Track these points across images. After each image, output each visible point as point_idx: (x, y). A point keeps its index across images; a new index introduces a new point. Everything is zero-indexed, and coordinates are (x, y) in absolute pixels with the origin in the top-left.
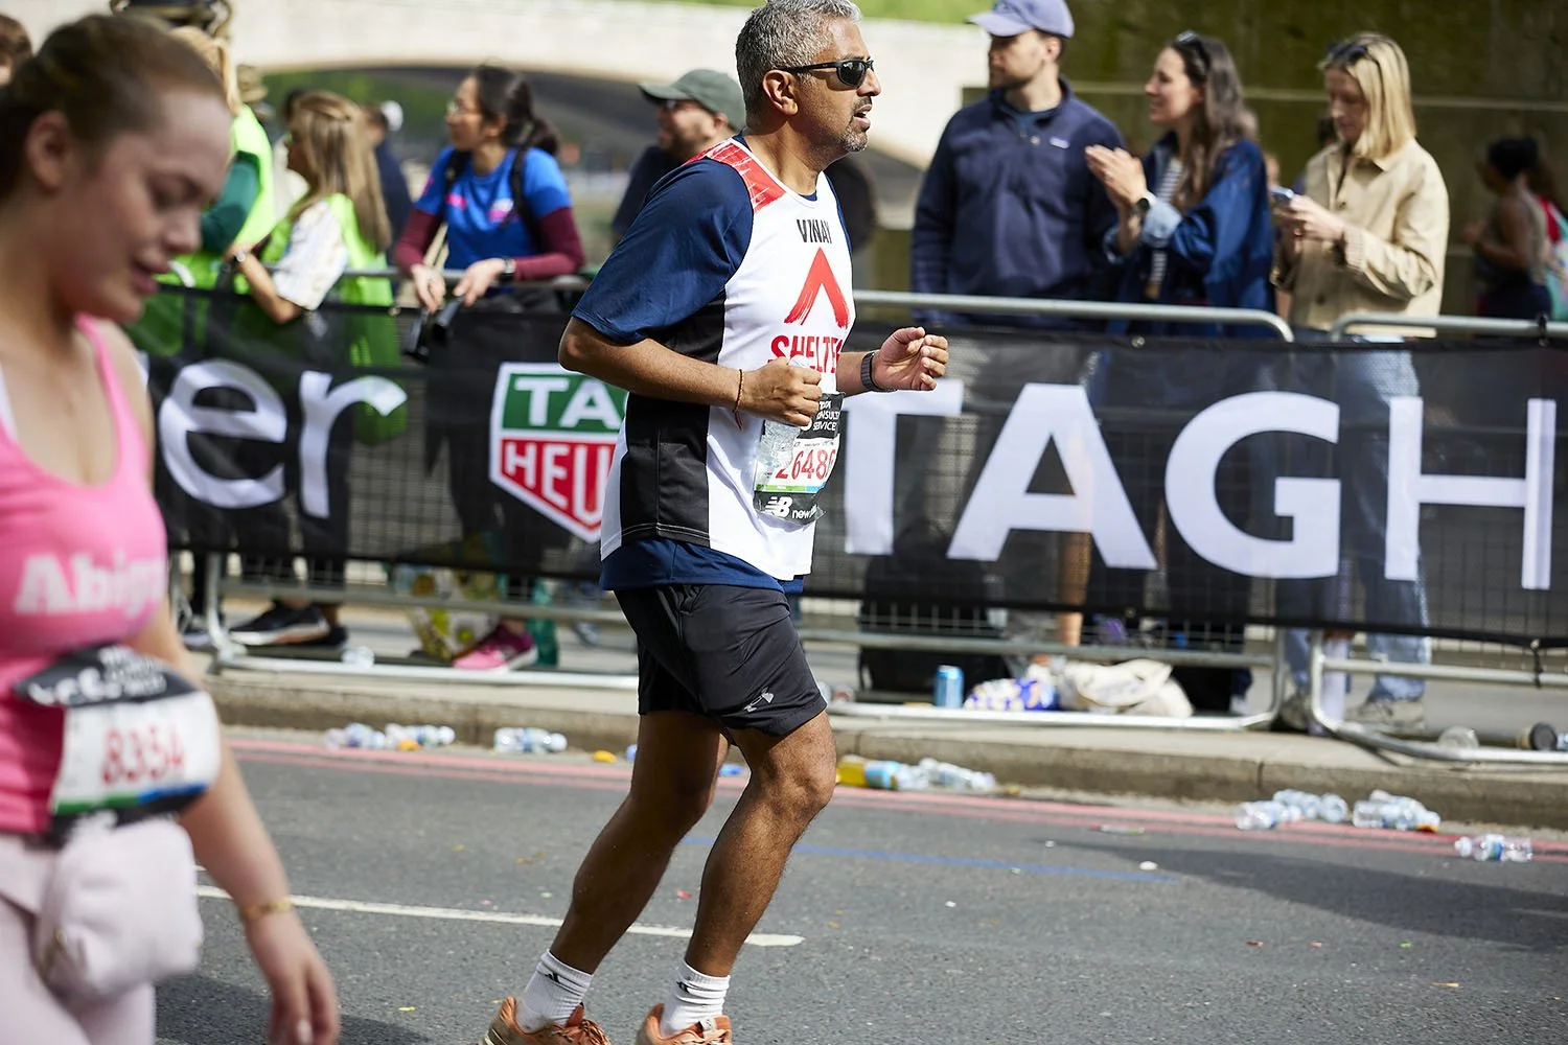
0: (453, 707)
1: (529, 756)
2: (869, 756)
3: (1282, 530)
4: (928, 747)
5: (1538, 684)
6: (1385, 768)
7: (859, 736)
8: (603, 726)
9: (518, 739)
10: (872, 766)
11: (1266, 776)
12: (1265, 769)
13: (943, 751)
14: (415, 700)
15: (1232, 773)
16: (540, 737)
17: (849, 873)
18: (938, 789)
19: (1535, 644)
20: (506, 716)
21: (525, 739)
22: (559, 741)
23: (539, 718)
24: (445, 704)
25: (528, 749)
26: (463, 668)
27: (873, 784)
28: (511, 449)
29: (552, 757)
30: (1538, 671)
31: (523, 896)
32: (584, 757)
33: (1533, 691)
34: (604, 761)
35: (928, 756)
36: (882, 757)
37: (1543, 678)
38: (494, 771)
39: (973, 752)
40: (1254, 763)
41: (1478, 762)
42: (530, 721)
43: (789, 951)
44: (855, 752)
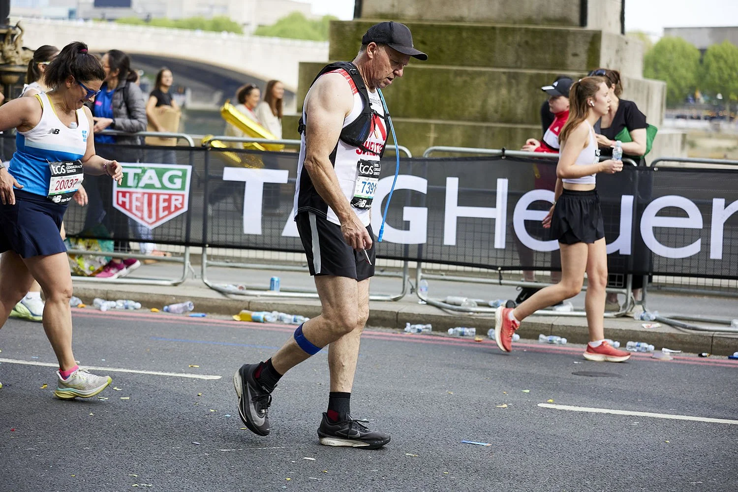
0: (99, 292)
1: (127, 310)
2: (253, 310)
3: (406, 226)
4: (275, 306)
5: (501, 284)
6: (443, 314)
7: (250, 303)
8: (155, 298)
9: (123, 303)
10: (255, 314)
11: (399, 317)
12: (399, 315)
13: (280, 308)
14: (85, 289)
15: (387, 316)
16: (131, 303)
17: (241, 353)
18: (279, 322)
19: (499, 269)
20: (119, 295)
21: (126, 304)
22: (138, 305)
23: (131, 296)
24: (95, 290)
25: (127, 308)
26: (98, 277)
28: (120, 194)
29: (135, 311)
30: (501, 279)
31: (119, 362)
32: (147, 310)
33: (500, 286)
34: (154, 312)
35: (275, 310)
36: (258, 310)
37: (502, 281)
38: (113, 316)
39: (292, 309)
40: (395, 312)
41: (478, 312)
42: (127, 297)
43: (216, 381)
44: (248, 309)
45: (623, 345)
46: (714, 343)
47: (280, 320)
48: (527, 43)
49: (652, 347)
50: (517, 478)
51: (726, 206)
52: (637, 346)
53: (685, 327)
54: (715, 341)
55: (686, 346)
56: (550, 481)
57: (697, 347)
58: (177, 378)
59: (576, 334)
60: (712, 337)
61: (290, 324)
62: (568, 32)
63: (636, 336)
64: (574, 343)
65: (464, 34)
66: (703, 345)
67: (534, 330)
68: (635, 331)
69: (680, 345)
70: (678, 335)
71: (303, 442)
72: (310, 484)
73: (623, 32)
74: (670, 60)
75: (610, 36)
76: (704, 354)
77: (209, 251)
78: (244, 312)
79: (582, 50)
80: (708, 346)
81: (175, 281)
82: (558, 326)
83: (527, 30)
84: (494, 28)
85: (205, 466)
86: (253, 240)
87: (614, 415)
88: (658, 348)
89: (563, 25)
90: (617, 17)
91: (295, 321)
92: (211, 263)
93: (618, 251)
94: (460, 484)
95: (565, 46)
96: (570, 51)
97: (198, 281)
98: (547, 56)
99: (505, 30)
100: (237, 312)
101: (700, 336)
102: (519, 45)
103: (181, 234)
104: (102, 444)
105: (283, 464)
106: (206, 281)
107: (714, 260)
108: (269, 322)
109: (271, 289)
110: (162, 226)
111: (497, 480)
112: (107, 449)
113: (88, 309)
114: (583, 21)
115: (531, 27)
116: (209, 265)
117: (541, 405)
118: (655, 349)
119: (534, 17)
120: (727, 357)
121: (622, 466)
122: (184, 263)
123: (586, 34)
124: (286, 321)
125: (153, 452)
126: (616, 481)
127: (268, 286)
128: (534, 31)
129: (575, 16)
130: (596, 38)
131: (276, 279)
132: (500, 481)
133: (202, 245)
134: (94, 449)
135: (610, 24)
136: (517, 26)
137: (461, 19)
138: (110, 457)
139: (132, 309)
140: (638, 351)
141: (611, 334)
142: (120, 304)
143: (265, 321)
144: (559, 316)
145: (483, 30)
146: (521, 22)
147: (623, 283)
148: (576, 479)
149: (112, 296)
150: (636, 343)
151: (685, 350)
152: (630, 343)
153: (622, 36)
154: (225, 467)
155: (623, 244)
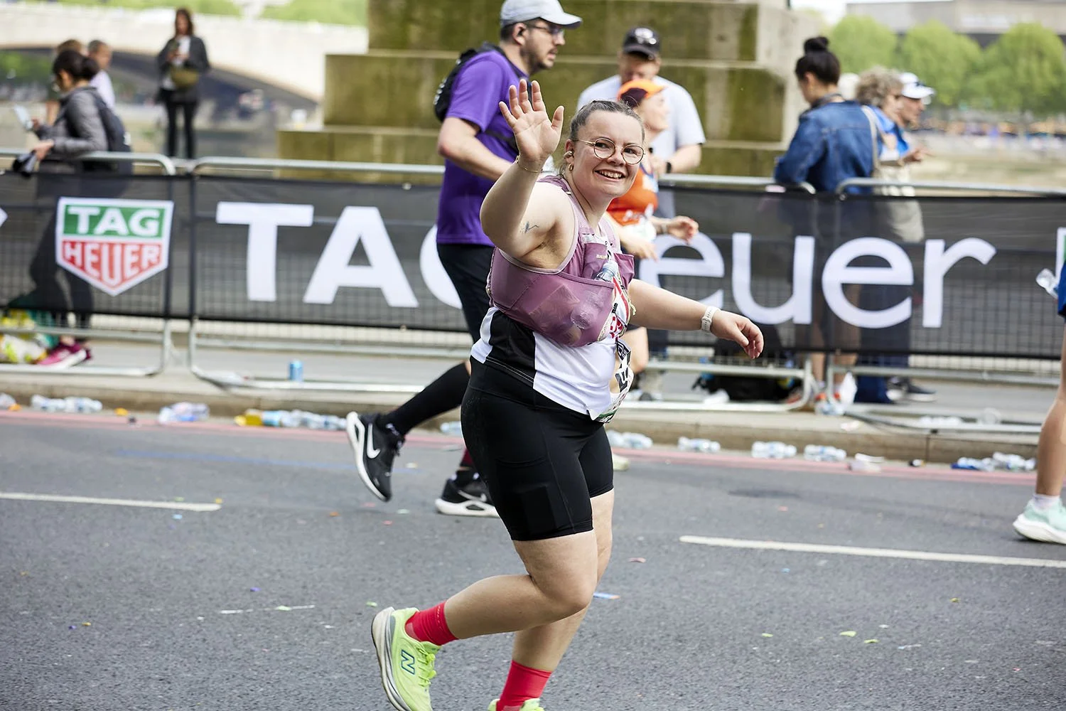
0: (39, 387)
1: (80, 413)
2: (264, 410)
4: (297, 403)
7: (259, 399)
8: (121, 396)
10: (267, 416)
13: (304, 406)
14: (18, 382)
16: (87, 403)
20: (68, 391)
23: (87, 392)
24: (35, 385)
27: (268, 425)
29: (93, 413)
32: (110, 413)
34: (118, 413)
35: (296, 409)
36: (271, 409)
38: (63, 421)
39: (320, 406)
42: (81, 393)
43: (213, 513)
44: (257, 407)
45: (800, 451)
46: (930, 446)
47: (304, 423)
48: (652, 21)
49: (841, 454)
50: (653, 644)
51: (945, 251)
52: (822, 453)
53: (888, 424)
54: (932, 444)
55: (891, 451)
56: (701, 648)
57: (906, 452)
58: (156, 509)
59: (733, 436)
60: (928, 437)
61: (319, 429)
62: (711, 7)
63: (818, 439)
64: (730, 449)
66: (915, 448)
67: (673, 432)
68: (818, 431)
69: (882, 450)
70: (880, 436)
71: (341, 599)
72: (352, 658)
75: (771, 11)
76: (915, 463)
77: (200, 326)
78: (252, 413)
79: (731, 31)
80: (922, 450)
81: (150, 370)
82: (707, 425)
84: (604, 3)
85: (199, 636)
86: (262, 308)
87: (791, 552)
88: (851, 455)
91: (326, 424)
92: (203, 342)
93: (792, 318)
94: (571, 654)
95: (707, 26)
96: (714, 32)
97: (183, 369)
98: (682, 41)
100: (241, 411)
101: (911, 436)
103: (158, 302)
104: (47, 607)
105: (312, 631)
106: (196, 369)
107: (929, 329)
108: (289, 427)
109: (291, 378)
110: (129, 291)
111: (625, 648)
112: (55, 614)
113: (24, 412)
116: (199, 347)
117: (686, 539)
120: (949, 466)
121: (804, 624)
122: (161, 344)
123: (736, 8)
124: (313, 426)
125: (122, 616)
126: (797, 647)
127: (285, 374)
130: (749, 16)
131: (297, 364)
132: (629, 649)
133: (189, 317)
134: (35, 614)
138: (57, 624)
139: (87, 411)
140: (823, 460)
141: (783, 436)
142: (70, 404)
143: (281, 425)
144: (708, 411)
148: (739, 644)
149: (58, 392)
151: (890, 457)
152: (810, 449)
153: (788, 10)
154: (228, 636)
155: (798, 309)
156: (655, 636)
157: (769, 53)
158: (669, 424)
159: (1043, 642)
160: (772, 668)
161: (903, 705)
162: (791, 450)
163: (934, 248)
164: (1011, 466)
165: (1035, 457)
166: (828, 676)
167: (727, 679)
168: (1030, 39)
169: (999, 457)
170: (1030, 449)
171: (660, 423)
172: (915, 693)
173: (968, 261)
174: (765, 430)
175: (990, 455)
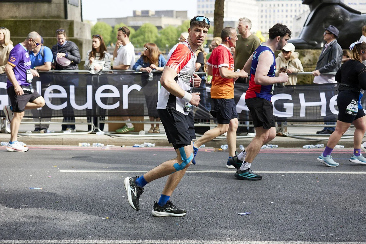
41: (32, 136)
45: (91, 145)
46: (127, 142)
48: (44, 26)
49: (103, 145)
51: (128, 87)
52: (97, 145)
54: (127, 141)
55: (116, 143)
56: (67, 201)
57: (120, 143)
59: (73, 142)
60: (126, 139)
62: (60, 22)
63: (96, 141)
64: (72, 145)
65: (18, 23)
66: (122, 142)
67: (55, 141)
68: (96, 139)
69: (114, 143)
70: (113, 139)
73: (82, 21)
74: (100, 31)
75: (77, 22)
76: (123, 146)
80: (125, 143)
82: (65, 139)
83: (43, 21)
84: (30, 21)
88: (105, 145)
89: (59, 19)
90: (80, 15)
93: (87, 108)
98: (52, 31)
99: (34, 21)
101: (122, 139)
102: (41, 27)
114: (66, 17)
115: (45, 20)
117: (61, 171)
118: (104, 145)
119: (46, 16)
120: (132, 147)
123: (68, 22)
128: (46, 21)
129: (63, 15)
130: (71, 24)
132: (46, 203)
135: (77, 18)
136: (39, 20)
137: (16, 17)
141: (86, 141)
144: (65, 135)
145: (25, 21)
146: (41, 18)
147: (89, 120)
150: (97, 144)
151: (116, 145)
152: (94, 144)
153: (82, 22)
155: (89, 105)
156: (54, 199)
157: (77, 35)
158: (55, 139)
159: (159, 193)
160: (87, 205)
161: (123, 213)
162: (89, 144)
163: (125, 87)
164: (148, 145)
165: (155, 143)
166: (102, 206)
167: (74, 209)
168: (148, 28)
169: (145, 143)
170: (153, 141)
171: (52, 139)
172: (126, 209)
173: (134, 90)
174: (81, 139)
175: (143, 143)
